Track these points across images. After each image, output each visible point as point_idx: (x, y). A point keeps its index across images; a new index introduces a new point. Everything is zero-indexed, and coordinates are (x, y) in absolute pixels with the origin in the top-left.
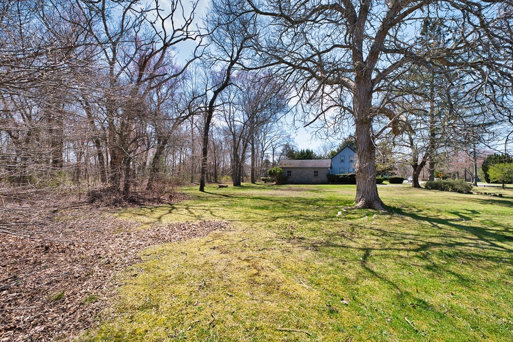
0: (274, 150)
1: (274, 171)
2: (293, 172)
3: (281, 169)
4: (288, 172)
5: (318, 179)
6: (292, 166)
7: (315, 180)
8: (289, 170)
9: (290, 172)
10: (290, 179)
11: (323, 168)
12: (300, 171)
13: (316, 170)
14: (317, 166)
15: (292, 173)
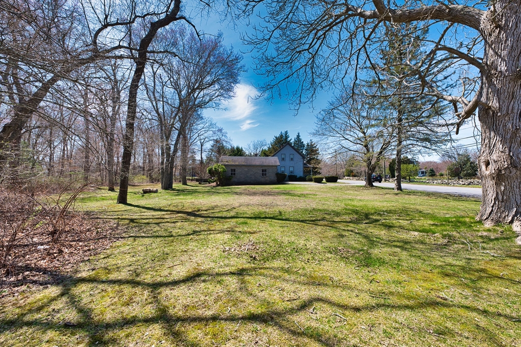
0: (202, 145)
1: (215, 169)
2: (238, 171)
3: (224, 167)
4: (232, 170)
5: (267, 178)
6: (237, 163)
7: (263, 180)
8: (233, 168)
9: (234, 170)
10: (234, 179)
11: (272, 166)
12: (246, 169)
13: (264, 168)
14: (265, 164)
15: (236, 172)
